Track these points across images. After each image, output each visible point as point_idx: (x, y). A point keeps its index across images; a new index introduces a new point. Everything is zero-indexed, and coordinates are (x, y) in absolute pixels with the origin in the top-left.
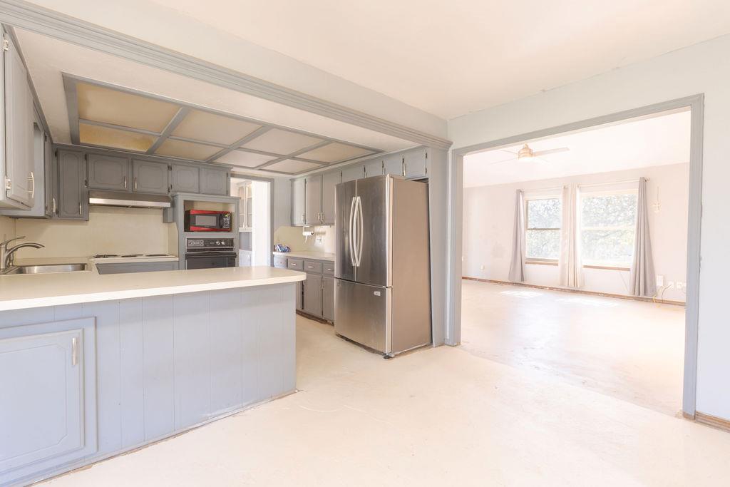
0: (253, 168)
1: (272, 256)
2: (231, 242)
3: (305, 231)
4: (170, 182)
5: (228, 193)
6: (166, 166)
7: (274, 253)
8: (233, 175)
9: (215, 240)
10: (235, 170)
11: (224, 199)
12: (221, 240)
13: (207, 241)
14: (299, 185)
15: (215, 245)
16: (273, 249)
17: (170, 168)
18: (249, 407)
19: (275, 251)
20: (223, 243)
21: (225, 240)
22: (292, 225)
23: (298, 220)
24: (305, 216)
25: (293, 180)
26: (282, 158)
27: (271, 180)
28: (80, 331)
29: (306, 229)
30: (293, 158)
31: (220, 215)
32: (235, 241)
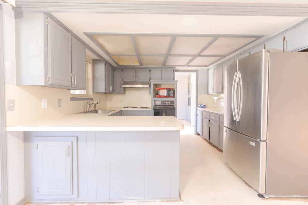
0: (184, 66)
1: (197, 110)
2: (173, 102)
3: (215, 96)
4: (150, 77)
5: (174, 79)
6: (148, 70)
7: (198, 108)
8: (177, 71)
9: (166, 101)
10: (177, 68)
11: (172, 82)
12: (168, 101)
13: (163, 102)
14: (211, 72)
15: (166, 104)
16: (197, 106)
17: (150, 71)
18: (148, 201)
19: (198, 107)
20: (169, 103)
21: (170, 101)
22: (208, 94)
23: (211, 91)
24: (214, 88)
25: (208, 70)
26: (195, 56)
27: (197, 71)
28: (71, 142)
29: (216, 96)
30: (200, 55)
31: (169, 90)
32: (175, 102)
